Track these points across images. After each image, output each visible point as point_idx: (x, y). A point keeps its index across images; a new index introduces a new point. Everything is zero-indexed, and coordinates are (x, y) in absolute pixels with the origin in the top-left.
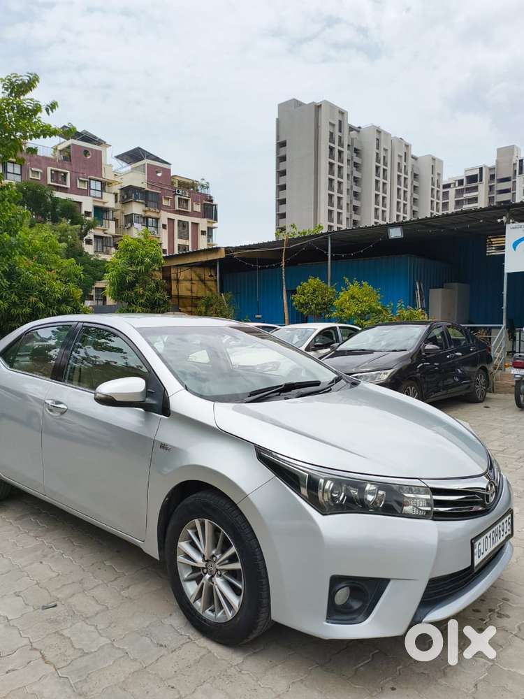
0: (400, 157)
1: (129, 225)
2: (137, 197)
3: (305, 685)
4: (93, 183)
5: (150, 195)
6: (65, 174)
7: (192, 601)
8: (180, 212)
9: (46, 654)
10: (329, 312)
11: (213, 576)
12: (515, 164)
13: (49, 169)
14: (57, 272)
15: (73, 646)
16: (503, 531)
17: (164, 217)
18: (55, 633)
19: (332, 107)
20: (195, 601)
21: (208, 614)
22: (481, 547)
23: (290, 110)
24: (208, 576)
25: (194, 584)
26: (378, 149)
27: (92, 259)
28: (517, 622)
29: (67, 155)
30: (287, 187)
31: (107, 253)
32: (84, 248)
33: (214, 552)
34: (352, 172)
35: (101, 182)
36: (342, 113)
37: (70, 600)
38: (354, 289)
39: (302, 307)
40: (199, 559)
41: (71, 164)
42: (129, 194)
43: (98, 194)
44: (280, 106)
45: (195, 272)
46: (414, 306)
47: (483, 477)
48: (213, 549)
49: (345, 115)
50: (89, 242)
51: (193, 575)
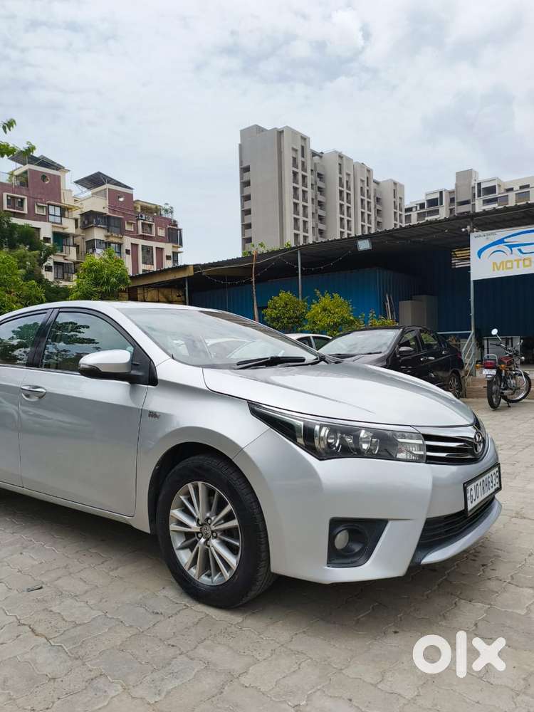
0: (362, 181)
1: (91, 250)
2: (98, 223)
3: (308, 636)
4: (52, 210)
5: (112, 221)
6: (22, 200)
7: (186, 568)
8: (143, 237)
9: (36, 628)
10: (301, 326)
11: (208, 540)
12: (473, 188)
13: (5, 195)
14: (17, 295)
15: (64, 619)
16: (492, 482)
17: (128, 242)
18: (43, 610)
19: (294, 133)
20: (190, 568)
21: (205, 580)
22: (473, 493)
23: (252, 136)
24: (203, 540)
25: (188, 551)
26: (340, 173)
27: (52, 286)
28: (510, 573)
29: (24, 180)
30: (252, 212)
31: (68, 280)
32: (43, 276)
33: (208, 515)
34: (316, 196)
35: (60, 207)
36: (304, 139)
37: (56, 583)
38: (326, 301)
39: (274, 321)
40: (193, 524)
41: (28, 190)
42: (89, 219)
43: (58, 220)
44: (242, 132)
45: (163, 294)
46: (386, 316)
47: (470, 427)
48: (207, 512)
49: (307, 140)
50: (49, 269)
51: (186, 543)
